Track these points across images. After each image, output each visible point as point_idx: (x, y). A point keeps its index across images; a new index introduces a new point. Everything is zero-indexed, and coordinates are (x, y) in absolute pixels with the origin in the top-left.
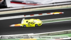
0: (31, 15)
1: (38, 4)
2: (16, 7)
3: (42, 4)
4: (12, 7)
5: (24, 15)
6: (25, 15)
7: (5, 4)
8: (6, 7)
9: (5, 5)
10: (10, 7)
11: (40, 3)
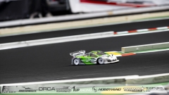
0: (130, 30)
1: (145, 4)
2: (93, 12)
3: (156, 6)
4: (83, 13)
5: (112, 32)
6: (115, 32)
7: (67, 5)
8: (69, 12)
9: (66, 7)
10: (78, 13)
11: (151, 2)
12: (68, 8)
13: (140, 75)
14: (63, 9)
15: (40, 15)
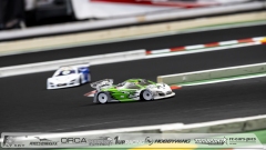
0: (173, 48)
2: (112, 18)
4: (95, 19)
5: (143, 51)
6: (148, 51)
7: (68, 6)
8: (72, 18)
9: (65, 10)
10: (86, 20)
12: (69, 11)
13: (185, 123)
14: (62, 14)
15: (22, 24)
